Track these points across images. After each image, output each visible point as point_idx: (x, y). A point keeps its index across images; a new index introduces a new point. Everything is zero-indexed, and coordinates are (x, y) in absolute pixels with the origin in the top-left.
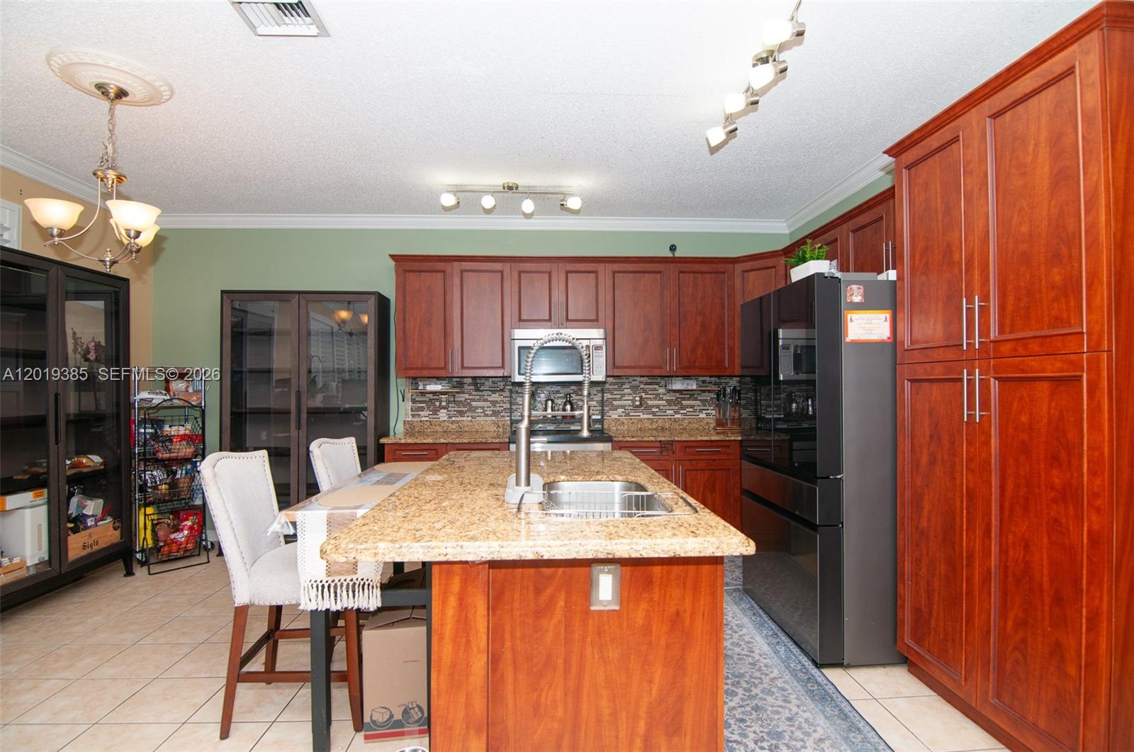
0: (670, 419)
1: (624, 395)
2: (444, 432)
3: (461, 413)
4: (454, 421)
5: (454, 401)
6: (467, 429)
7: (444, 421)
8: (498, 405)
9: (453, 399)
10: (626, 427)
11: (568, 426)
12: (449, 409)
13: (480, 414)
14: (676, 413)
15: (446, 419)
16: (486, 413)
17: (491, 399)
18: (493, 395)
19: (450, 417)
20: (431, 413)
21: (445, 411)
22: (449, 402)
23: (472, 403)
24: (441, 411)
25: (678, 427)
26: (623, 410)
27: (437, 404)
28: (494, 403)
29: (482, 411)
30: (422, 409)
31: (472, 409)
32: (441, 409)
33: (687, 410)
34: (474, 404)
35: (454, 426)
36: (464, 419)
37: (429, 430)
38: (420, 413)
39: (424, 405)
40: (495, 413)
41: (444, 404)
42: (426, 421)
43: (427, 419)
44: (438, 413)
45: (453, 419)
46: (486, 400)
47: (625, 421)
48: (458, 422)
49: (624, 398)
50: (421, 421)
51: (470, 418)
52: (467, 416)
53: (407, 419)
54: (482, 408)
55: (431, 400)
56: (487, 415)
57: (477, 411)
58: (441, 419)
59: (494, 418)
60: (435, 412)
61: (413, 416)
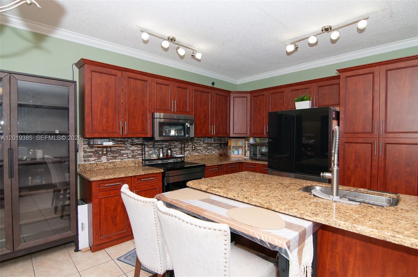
0: (204, 155)
1: (188, 145)
2: (106, 169)
3: (115, 158)
4: (111, 162)
5: (111, 151)
6: (118, 166)
7: (105, 162)
8: (135, 152)
9: (110, 150)
10: (190, 159)
12: (108, 155)
13: (125, 157)
14: (206, 152)
15: (106, 161)
16: (129, 156)
17: (131, 149)
18: (132, 147)
19: (108, 160)
20: (97, 158)
21: (106, 157)
22: (107, 151)
23: (121, 151)
24: (103, 157)
25: (207, 158)
26: (188, 152)
27: (101, 153)
28: (133, 151)
29: (126, 155)
30: (91, 156)
31: (121, 155)
32: (103, 156)
33: (210, 150)
34: (122, 152)
35: (111, 165)
36: (117, 160)
37: (96, 169)
38: (89, 159)
39: (92, 154)
40: (133, 157)
41: (105, 152)
42: (94, 163)
43: (94, 162)
44: (101, 158)
45: (110, 161)
46: (128, 150)
47: (190, 157)
48: (113, 162)
49: (189, 146)
50: (91, 164)
51: (120, 160)
52: (118, 159)
53: (81, 163)
54: (127, 154)
55: (96, 151)
56: (129, 158)
57: (124, 156)
58: (103, 162)
59: (133, 159)
60: (99, 157)
61: (85, 161)
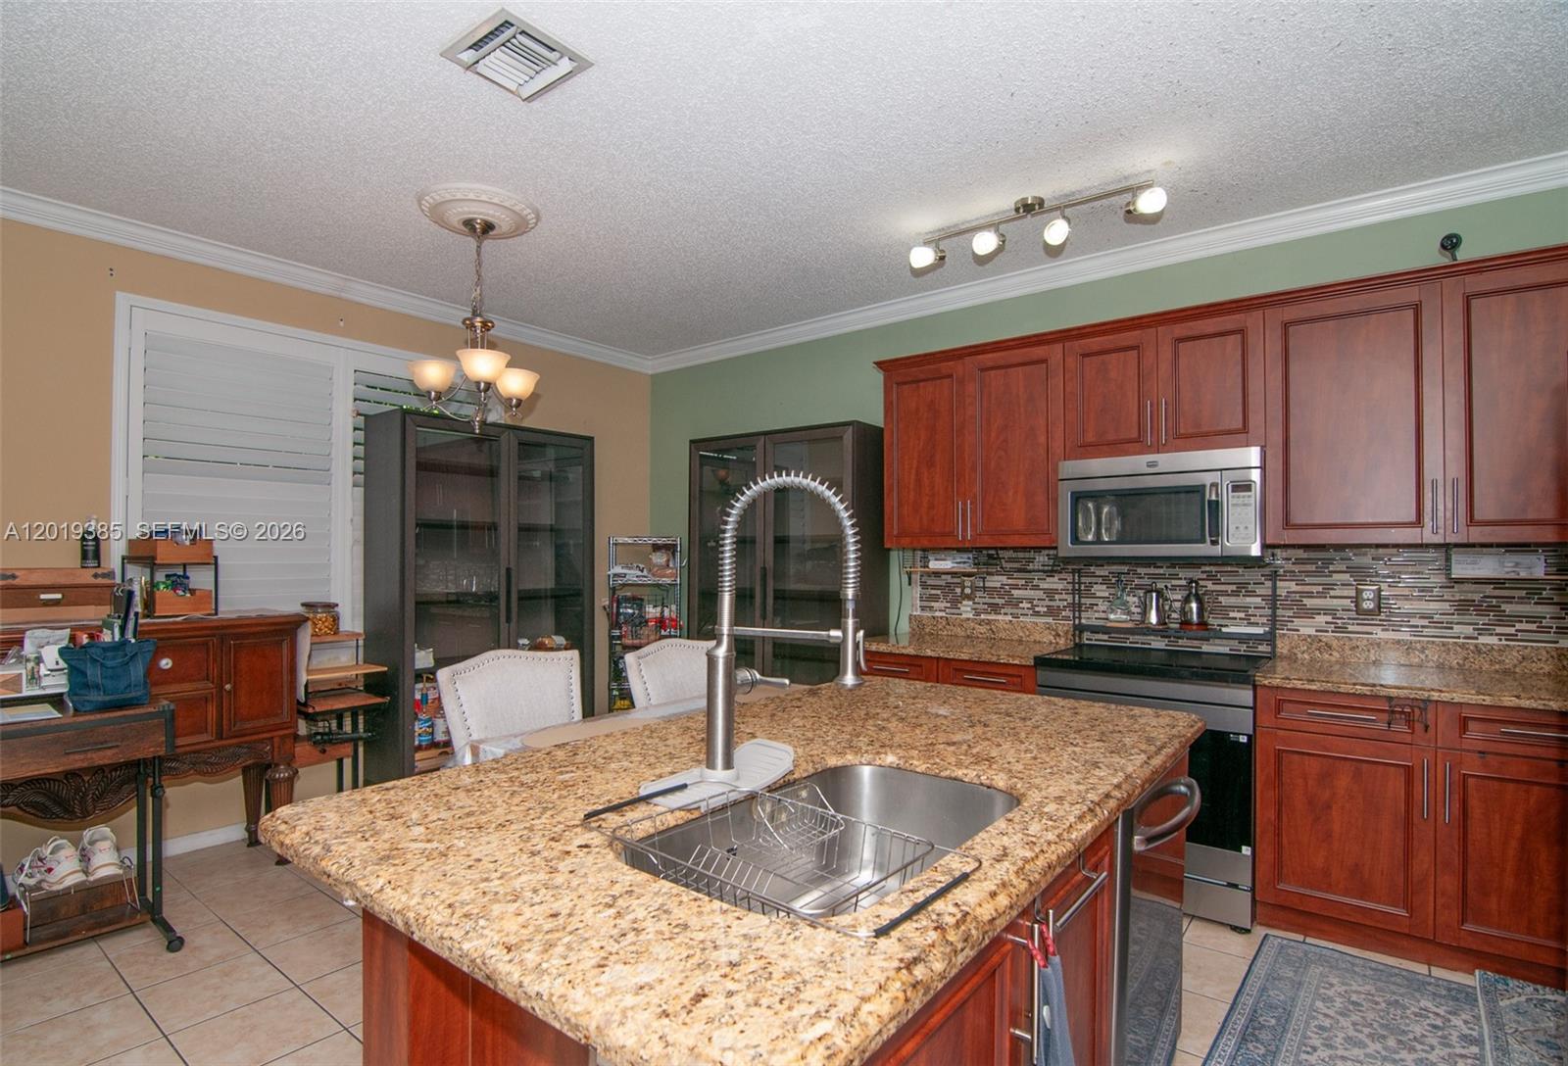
0: (1463, 646)
1: (1330, 586)
2: (968, 637)
3: (995, 608)
4: (983, 620)
5: (984, 587)
6: (1003, 635)
7: (968, 619)
8: (1057, 597)
9: (982, 585)
10: (1335, 654)
11: (1196, 643)
12: (976, 600)
13: (1026, 611)
14: (1481, 632)
15: (971, 616)
16: (1037, 609)
17: (1046, 586)
18: (1048, 578)
19: (978, 614)
20: (949, 605)
21: (971, 603)
22: (974, 588)
23: (1013, 592)
24: (964, 602)
25: (1486, 666)
26: (1329, 618)
27: (958, 590)
28: (1051, 593)
29: (1029, 606)
30: (935, 598)
31: (1015, 603)
32: (964, 599)
33: (1518, 626)
34: (1015, 593)
35: (983, 629)
36: (1000, 617)
37: (945, 633)
38: (933, 604)
39: (939, 592)
40: (1052, 612)
41: (968, 591)
42: (941, 618)
43: (944, 614)
44: (959, 605)
45: (983, 616)
46: (1036, 588)
47: (1335, 643)
48: (989, 622)
49: (1332, 593)
50: (934, 618)
51: (1010, 618)
52: (1006, 614)
53: (915, 613)
54: (1030, 600)
55: (948, 585)
56: (1037, 614)
57: (1021, 605)
58: (964, 616)
59: (1050, 620)
60: (955, 603)
61: (923, 608)
